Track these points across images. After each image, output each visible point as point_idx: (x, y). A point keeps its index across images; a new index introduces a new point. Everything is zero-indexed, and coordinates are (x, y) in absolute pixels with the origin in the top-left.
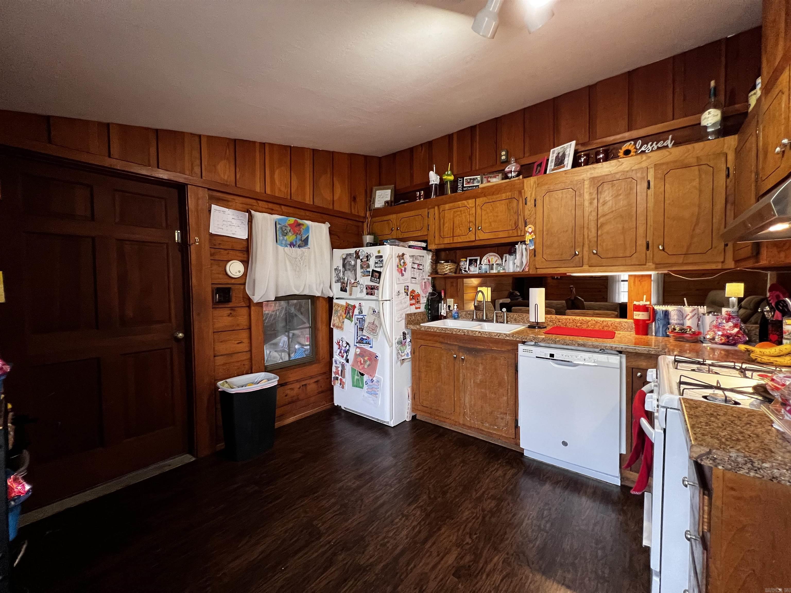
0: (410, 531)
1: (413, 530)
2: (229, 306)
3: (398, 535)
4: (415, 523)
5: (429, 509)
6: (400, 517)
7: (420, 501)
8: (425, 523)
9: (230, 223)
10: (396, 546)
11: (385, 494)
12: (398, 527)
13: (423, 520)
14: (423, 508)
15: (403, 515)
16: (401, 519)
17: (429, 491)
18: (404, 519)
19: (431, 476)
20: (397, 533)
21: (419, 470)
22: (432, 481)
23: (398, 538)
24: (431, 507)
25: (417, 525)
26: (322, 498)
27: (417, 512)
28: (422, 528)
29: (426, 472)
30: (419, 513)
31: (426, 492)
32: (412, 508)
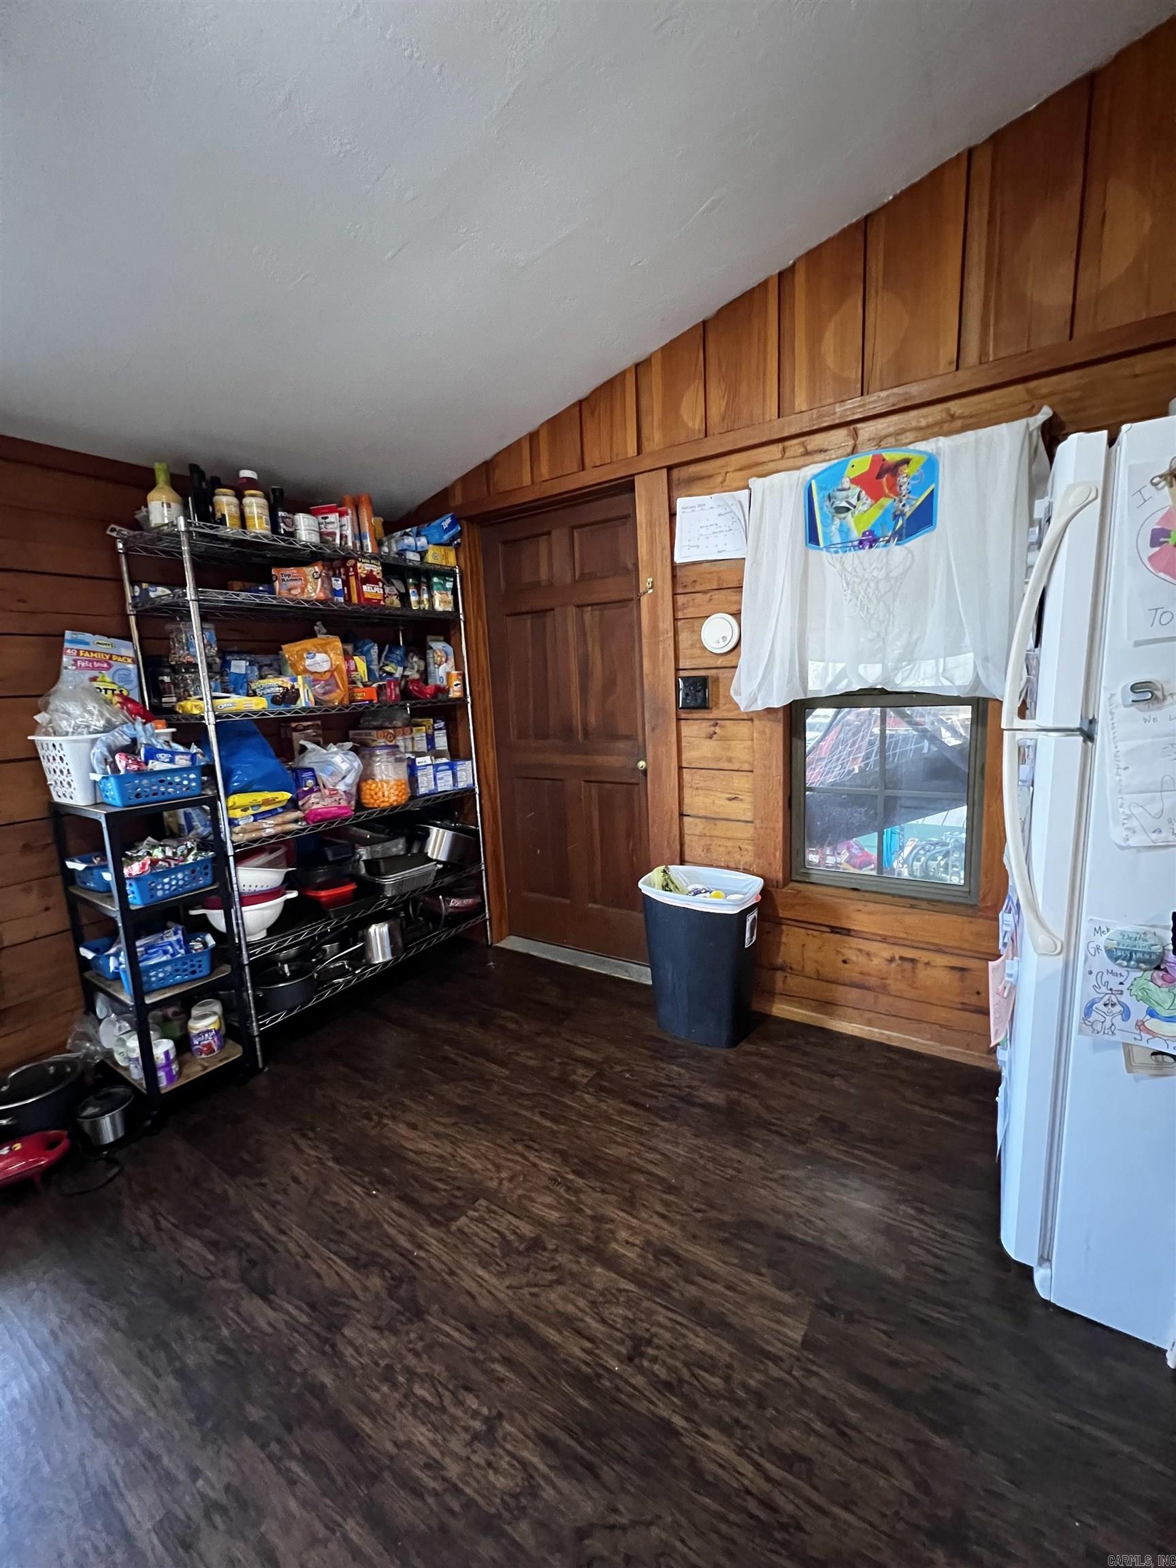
0: (424, 1452)
1: (427, 1466)
2: (711, 716)
3: (415, 1416)
4: (453, 1470)
5: (523, 1532)
6: (485, 1411)
7: (562, 1484)
8: (451, 1512)
9: (714, 529)
10: (373, 1412)
11: (588, 1345)
12: (443, 1409)
13: (469, 1504)
14: (524, 1501)
15: (491, 1423)
16: (475, 1414)
17: (624, 1528)
18: (477, 1425)
19: (733, 1532)
20: (422, 1411)
21: (757, 1466)
22: (695, 1543)
23: (405, 1417)
24: (529, 1543)
25: (444, 1479)
26: (562, 1190)
27: (505, 1474)
28: (431, 1500)
29: (752, 1505)
30: (501, 1482)
31: (615, 1510)
32: (525, 1454)
